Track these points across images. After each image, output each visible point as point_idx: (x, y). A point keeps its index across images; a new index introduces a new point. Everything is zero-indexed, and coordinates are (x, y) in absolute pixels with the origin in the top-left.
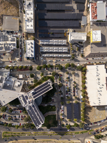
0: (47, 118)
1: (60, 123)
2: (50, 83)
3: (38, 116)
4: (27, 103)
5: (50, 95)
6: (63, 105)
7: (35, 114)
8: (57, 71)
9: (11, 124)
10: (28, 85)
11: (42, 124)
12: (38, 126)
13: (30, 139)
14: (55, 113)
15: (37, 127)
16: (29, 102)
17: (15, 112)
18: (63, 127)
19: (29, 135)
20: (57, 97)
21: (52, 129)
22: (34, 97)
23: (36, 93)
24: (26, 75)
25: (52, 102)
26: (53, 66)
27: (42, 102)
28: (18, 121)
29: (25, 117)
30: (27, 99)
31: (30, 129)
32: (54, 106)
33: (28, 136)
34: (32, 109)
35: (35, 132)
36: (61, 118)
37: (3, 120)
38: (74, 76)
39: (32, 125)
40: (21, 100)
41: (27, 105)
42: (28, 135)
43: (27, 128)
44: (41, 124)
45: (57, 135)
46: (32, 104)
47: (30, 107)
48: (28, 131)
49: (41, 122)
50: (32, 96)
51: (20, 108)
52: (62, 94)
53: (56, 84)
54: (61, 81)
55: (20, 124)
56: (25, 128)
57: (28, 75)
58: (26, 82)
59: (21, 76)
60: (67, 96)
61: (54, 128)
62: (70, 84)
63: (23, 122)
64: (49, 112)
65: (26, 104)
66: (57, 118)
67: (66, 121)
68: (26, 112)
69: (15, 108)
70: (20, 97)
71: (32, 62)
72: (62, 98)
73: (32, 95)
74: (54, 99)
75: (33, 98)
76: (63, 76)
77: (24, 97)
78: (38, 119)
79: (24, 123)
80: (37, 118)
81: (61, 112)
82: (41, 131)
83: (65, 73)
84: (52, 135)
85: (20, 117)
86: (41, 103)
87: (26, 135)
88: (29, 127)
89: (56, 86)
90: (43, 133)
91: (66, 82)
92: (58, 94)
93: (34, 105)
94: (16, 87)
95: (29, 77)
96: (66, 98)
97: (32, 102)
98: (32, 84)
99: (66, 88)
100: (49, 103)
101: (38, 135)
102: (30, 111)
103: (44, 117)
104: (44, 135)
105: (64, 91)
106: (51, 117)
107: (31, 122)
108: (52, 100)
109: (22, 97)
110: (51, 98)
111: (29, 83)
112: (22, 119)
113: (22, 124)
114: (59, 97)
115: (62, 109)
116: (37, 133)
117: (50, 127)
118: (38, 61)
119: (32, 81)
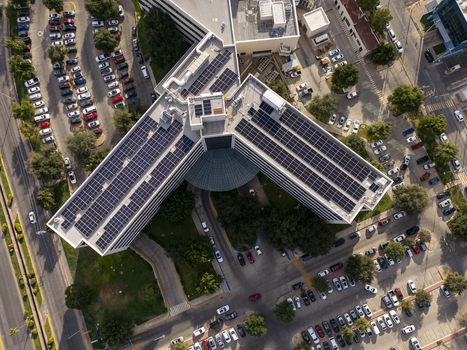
2: (374, 187)
3: (137, 200)
5: (285, 225)
6: (243, 332)
7: (142, 173)
8: (432, 212)
9: (33, 75)
11: (91, 243)
12: (66, 226)
14: (177, 302)
15: (61, 220)
16: (207, 103)
17: (105, 71)
20: (279, 273)
21: (68, 324)
22: (242, 127)
23: (272, 127)
25: (235, 253)
26: (452, 178)
27: (216, 195)
28: (61, 106)
29: (98, 134)
30: (213, 89)
31: (35, 192)
32: (219, 279)
34: (167, 145)
35: (22, 226)
37: (39, 23)
38: (456, 336)
40: (196, 55)
41: (181, 100)
44: (88, 233)
46: (197, 133)
47: (173, 126)
48: (16, 181)
49: (100, 232)
50: (244, 113)
51: (137, 90)
52: (308, 298)
53: (354, 237)
54: (384, 264)
55: (44, 124)
57: (334, 59)
59: (316, 20)
61: (84, 334)
62: (388, 330)
63: (63, 133)
65: (184, 93)
66: (147, 326)
69: (129, 61)
71: (417, 53)
72: (285, 309)
73: (251, 111)
74: (259, 262)
75: (237, 120)
76: (419, 262)
77: (220, 66)
78: (116, 203)
79: (58, 141)
80: (121, 197)
81: (196, 339)
82: (42, 260)
83: (440, 268)
84: (35, 336)
85: (83, 107)
86: (204, 192)
88: (44, 177)
89: (341, 241)
90: (33, 276)
91: (395, 298)
92: (297, 274)
93: (193, 143)
94: (250, 12)
95: (325, 66)
96: (290, 337)
97: (212, 123)
98: (296, 98)
99: (354, 315)
100: (220, 240)
101: (12, 253)
102: (151, 134)
103: (132, 244)
104: (22, 287)
105: (329, 306)
106: (147, 286)
107: (74, 182)
108: (245, 249)
109: (216, 55)
110: (259, 241)
111: (294, 83)
112: (80, 122)
113: (49, 134)
114: (282, 288)
115: (218, 336)
116: (21, 240)
117: (78, 308)
118: (439, 79)
119: (310, 90)
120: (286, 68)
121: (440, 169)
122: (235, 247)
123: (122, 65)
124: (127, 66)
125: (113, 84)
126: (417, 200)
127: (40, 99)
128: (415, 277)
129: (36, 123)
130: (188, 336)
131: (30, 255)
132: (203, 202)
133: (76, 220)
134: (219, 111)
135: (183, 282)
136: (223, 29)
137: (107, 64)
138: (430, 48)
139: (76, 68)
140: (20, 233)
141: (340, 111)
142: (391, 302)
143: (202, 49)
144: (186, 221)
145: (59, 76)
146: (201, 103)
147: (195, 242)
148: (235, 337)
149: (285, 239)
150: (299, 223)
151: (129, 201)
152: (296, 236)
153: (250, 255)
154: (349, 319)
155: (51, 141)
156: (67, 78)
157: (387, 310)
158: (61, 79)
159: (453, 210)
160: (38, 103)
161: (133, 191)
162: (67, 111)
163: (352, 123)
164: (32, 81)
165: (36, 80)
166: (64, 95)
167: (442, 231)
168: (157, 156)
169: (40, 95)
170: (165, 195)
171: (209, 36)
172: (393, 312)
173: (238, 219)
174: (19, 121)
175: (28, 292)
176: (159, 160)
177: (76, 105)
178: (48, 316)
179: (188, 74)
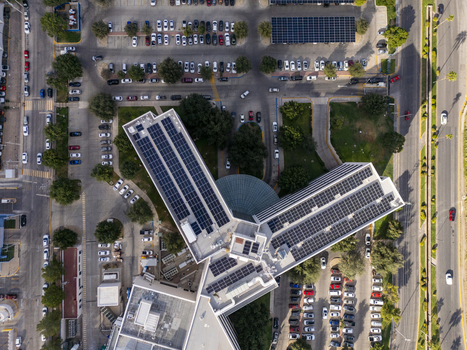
0: (349, 147)
1: (377, 80)
2: (140, 128)
4: (256, 263)
5: (217, 128)
6: (280, 64)
7: (319, 215)
9: (373, 344)
10: (164, 255)
11: (375, 176)
12: (391, 197)
13: (455, 243)
14: (320, 106)
15: (392, 204)
16: (246, 252)
17: (311, 323)
18: (397, 69)
19: (434, 248)
20: (233, 96)
21: (406, 127)
22: (223, 220)
23: (198, 210)
24: (107, 266)
25: (260, 124)
27: (259, 176)
28: (357, 307)
29: (335, 269)
30: (234, 262)
31: (400, 239)
32: (283, 110)
33: (437, 251)
34: (290, 230)
35: (420, 216)
36: (348, 77)
39: (383, 231)
40: (237, 299)
41: (264, 265)
42: (433, 255)
43: (395, 260)
44: (376, 185)
45: (434, 97)
46: (262, 230)
47: (279, 244)
49: (367, 182)
50: (217, 231)
51: (289, 295)
53: (162, 97)
55: (376, 296)
56: (394, 269)
57: (107, 252)
58: (144, 263)
59: (109, 295)
60: (233, 37)
61: (398, 114)
62: (169, 18)
63: (363, 281)
64: (311, 140)
65: (259, 269)
66: (349, 99)
67: (366, 49)
68: (310, 267)
69: (286, 323)
70: (216, 308)
72: (241, 66)
73: (210, 231)
74: (246, 109)
75: (224, 228)
77: (220, 280)
78: (346, 199)
79: (370, 275)
80: (341, 202)
81: (316, 74)
82: (411, 183)
84: (434, 127)
85: (340, 297)
87: (435, 261)
88: (392, 248)
90: (423, 172)
91: (153, 39)
92: (220, 88)
93: (269, 223)
94: (166, 326)
95: (118, 250)
96: (245, 46)
97: (246, 234)
98: (157, 231)
99: (190, 40)
100: (269, 139)
101: (434, 197)
102: (299, 245)
103: (339, 165)
104: (433, 168)
105: (206, 55)
106: (340, 128)
107: (368, 235)
108: (252, 124)
109: (219, 293)
110: (239, 125)
111: (151, 246)
112: (347, 285)
113: (375, 285)
114: (235, 83)
115: (299, 69)
116: (423, 204)
117: (396, 133)
118: (25, 198)
119: (142, 233)
120: (153, 262)
121: (65, 121)
122: (259, 128)
123: (294, 323)
124: (290, 320)
125: (308, 309)
126: (101, 104)
127: (373, 320)
128: (129, 47)
129: (383, 298)
130: (321, 78)
131: (420, 190)
132: (270, 175)
133: (381, 198)
134: (239, 240)
135: (310, 119)
136: (203, 315)
137: (306, 329)
138: (18, 228)
139: (334, 336)
140: (423, 211)
141: (125, 204)
142: (157, 37)
143: (230, 302)
144: (291, 165)
145: (351, 335)
146: (251, 254)
147: (291, 145)
148: (287, 63)
149: (222, 118)
150: (205, 125)
151: (336, 196)
152: (212, 117)
153: (251, 118)
154: (196, 39)
155: (375, 278)
156: (344, 330)
157: (162, 33)
158: (350, 331)
159: (71, 84)
160: (376, 317)
161: (331, 203)
162: (354, 299)
163: (119, 190)
164: (375, 340)
165: (372, 339)
166: (352, 315)
167: (89, 72)
168: (301, 225)
169: (373, 324)
170: (303, 192)
171: (219, 312)
172: (159, 30)
173: (252, 149)
174: (397, 306)
175: (430, 161)
176: (301, 220)
177: (345, 302)
178: (420, 138)
179: (250, 284)
